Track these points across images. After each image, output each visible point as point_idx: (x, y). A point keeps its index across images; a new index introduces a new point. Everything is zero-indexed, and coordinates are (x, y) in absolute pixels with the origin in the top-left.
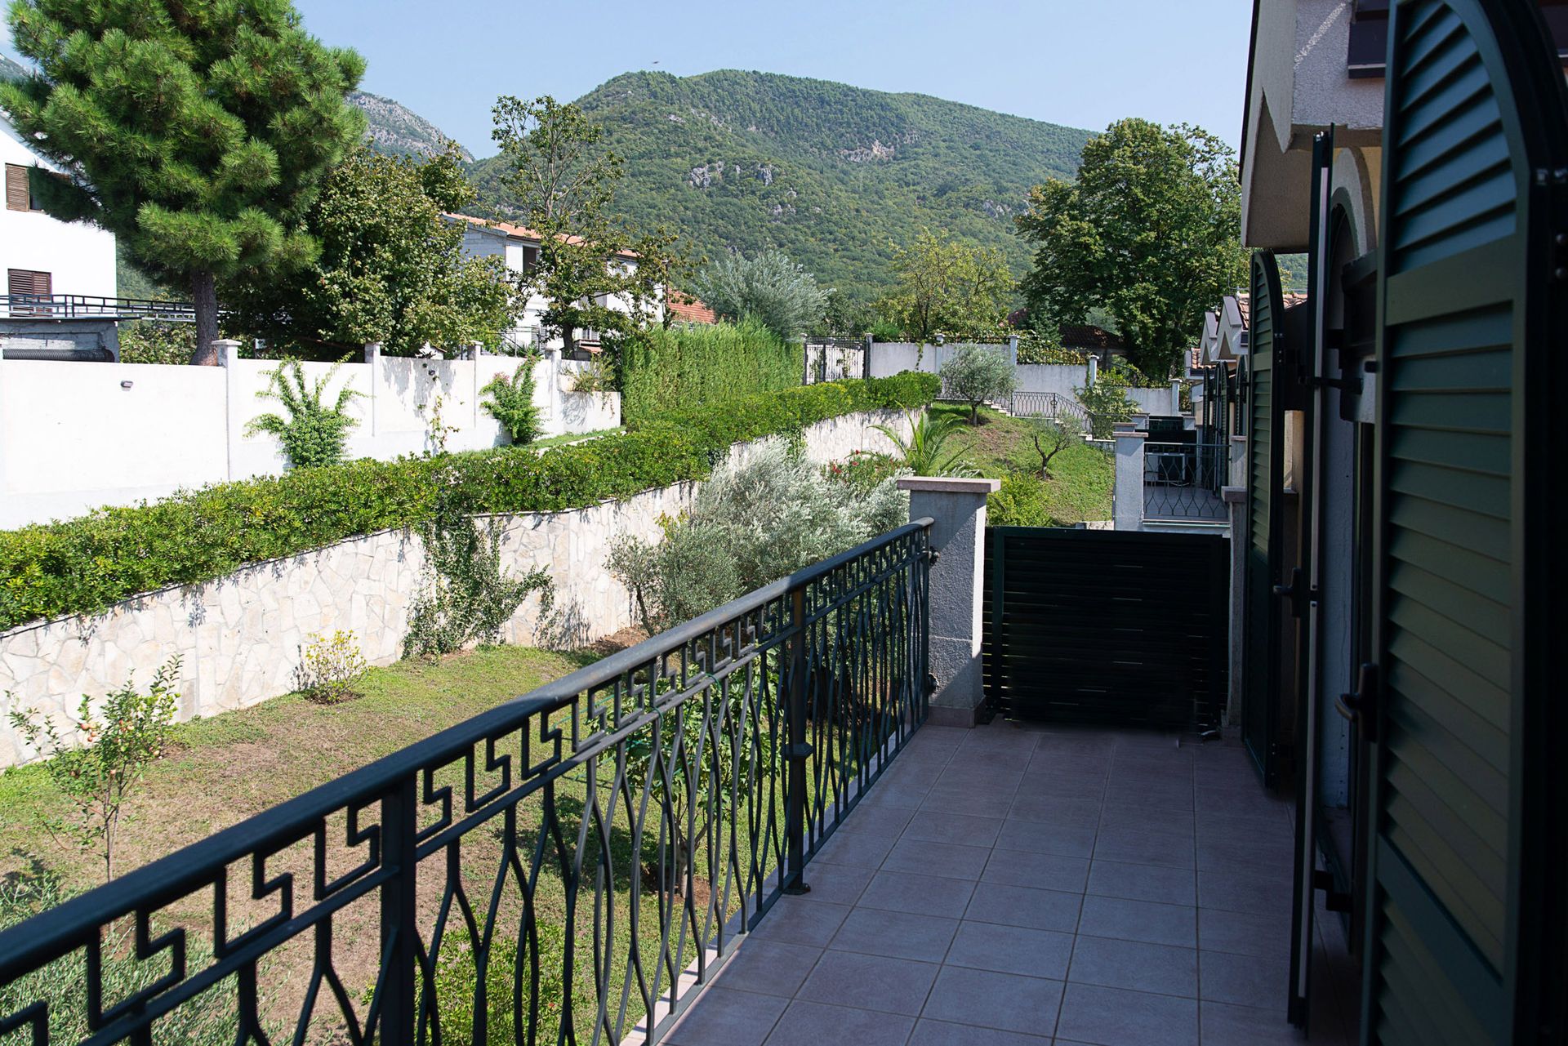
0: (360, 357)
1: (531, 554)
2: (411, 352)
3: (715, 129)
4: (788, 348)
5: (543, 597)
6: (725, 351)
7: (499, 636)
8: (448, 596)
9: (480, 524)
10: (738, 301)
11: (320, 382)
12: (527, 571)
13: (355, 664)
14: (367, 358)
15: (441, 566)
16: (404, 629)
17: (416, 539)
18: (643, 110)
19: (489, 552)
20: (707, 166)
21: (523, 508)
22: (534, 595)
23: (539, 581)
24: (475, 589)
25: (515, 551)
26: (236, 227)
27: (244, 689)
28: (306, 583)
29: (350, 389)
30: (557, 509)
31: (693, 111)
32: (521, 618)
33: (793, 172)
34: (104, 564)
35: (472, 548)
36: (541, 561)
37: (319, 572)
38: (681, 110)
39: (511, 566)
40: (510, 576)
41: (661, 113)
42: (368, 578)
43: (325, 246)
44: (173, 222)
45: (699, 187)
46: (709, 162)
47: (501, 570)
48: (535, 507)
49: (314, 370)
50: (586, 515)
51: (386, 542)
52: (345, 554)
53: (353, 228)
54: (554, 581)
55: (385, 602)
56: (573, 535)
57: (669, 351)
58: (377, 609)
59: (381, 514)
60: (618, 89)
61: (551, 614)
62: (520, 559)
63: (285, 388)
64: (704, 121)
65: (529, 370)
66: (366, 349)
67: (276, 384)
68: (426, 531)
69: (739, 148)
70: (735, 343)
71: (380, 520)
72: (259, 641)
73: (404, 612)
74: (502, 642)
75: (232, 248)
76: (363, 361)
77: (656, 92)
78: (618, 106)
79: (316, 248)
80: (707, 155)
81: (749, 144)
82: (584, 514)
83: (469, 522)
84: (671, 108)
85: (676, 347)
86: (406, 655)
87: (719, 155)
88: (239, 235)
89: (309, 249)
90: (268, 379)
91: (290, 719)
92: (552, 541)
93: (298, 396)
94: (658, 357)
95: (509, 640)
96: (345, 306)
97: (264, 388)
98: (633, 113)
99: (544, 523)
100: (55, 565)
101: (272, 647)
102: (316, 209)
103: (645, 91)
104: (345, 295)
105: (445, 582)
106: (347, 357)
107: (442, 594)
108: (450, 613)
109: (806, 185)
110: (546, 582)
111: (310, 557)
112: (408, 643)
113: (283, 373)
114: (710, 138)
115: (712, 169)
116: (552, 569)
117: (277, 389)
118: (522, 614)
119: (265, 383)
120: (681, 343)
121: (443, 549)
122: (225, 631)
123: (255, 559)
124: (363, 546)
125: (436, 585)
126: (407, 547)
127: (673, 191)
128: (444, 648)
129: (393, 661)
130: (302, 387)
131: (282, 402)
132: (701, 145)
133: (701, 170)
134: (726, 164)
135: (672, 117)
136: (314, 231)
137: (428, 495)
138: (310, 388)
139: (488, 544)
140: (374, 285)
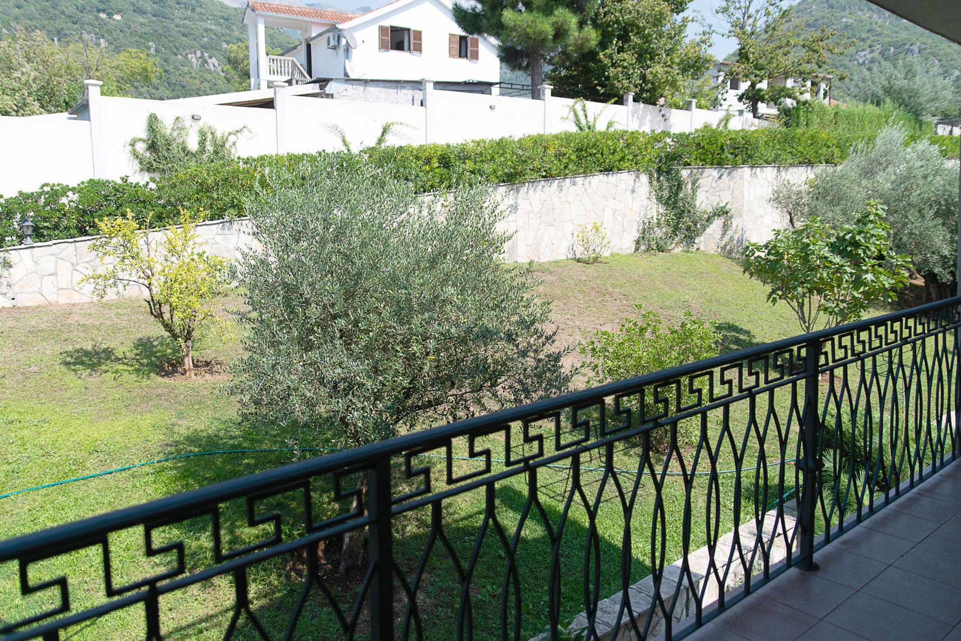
0: (620, 101)
1: (718, 194)
2: (651, 101)
3: (876, 23)
4: (921, 126)
5: (724, 223)
6: (870, 122)
7: (695, 246)
8: (663, 218)
9: (685, 173)
10: (881, 93)
11: (596, 115)
12: (715, 204)
13: (604, 244)
14: (625, 103)
15: (659, 199)
16: (636, 235)
17: (644, 178)
18: (823, 18)
19: (690, 191)
20: (869, 50)
21: (712, 164)
22: (718, 223)
23: (722, 212)
24: (680, 216)
25: (707, 192)
26: (552, 19)
27: (542, 250)
28: (578, 195)
29: (613, 120)
30: (735, 166)
31: (860, 13)
32: (710, 235)
33: (936, 46)
34: (469, 165)
35: (679, 187)
36: (724, 199)
37: (586, 190)
38: (850, 14)
39: (704, 202)
40: (703, 206)
41: (836, 18)
42: (615, 199)
43: (602, 35)
44: (519, 18)
45: (861, 65)
46: (870, 46)
47: (698, 203)
48: (720, 164)
49: (593, 107)
50: (755, 173)
51: (624, 179)
52: (600, 181)
53: (617, 22)
54: (732, 212)
55: (625, 215)
56: (746, 184)
57: (827, 117)
58: (619, 219)
59: (622, 159)
60: (807, 6)
61: (730, 233)
62: (710, 197)
63: (576, 115)
64: (868, 19)
65: (727, 120)
66: (625, 98)
67: (572, 113)
68: (651, 176)
69: (894, 34)
70: (878, 117)
71: (622, 163)
72: (552, 225)
73: (635, 225)
74: (698, 249)
75: (549, 30)
76: (622, 104)
77: (833, 5)
78: (806, 17)
79: (597, 36)
80: (869, 42)
81: (901, 31)
82: (754, 171)
83: (677, 172)
84: (843, 14)
85: (832, 115)
86: (637, 250)
87: (878, 41)
88: (553, 24)
89: (592, 36)
90: (567, 110)
91: (565, 266)
92: (732, 186)
93: (583, 121)
94: (818, 120)
95: (702, 248)
96: (612, 72)
97: (565, 115)
98: (816, 20)
99: (725, 175)
100: (445, 162)
101: (558, 230)
102: (597, 14)
103: (825, 5)
104: (613, 65)
105: (662, 210)
106: (613, 101)
107: (660, 216)
108: (664, 230)
109: (946, 55)
110: (727, 213)
111: (579, 180)
112: (638, 242)
113: (575, 107)
114: (872, 30)
115: (872, 51)
116: (732, 204)
117: (572, 115)
118: (711, 232)
119: (565, 112)
120: (836, 114)
121: (661, 189)
122: (532, 215)
123: (548, 176)
124: (613, 178)
125: (655, 210)
126: (637, 185)
127: (842, 69)
128: (660, 249)
129: (628, 252)
130: (586, 117)
131: (574, 125)
132: (864, 36)
133: (864, 53)
134: (883, 46)
135: (844, 20)
136: (596, 26)
137: (652, 153)
138: (591, 118)
139: (689, 186)
140: (628, 57)
